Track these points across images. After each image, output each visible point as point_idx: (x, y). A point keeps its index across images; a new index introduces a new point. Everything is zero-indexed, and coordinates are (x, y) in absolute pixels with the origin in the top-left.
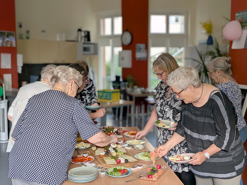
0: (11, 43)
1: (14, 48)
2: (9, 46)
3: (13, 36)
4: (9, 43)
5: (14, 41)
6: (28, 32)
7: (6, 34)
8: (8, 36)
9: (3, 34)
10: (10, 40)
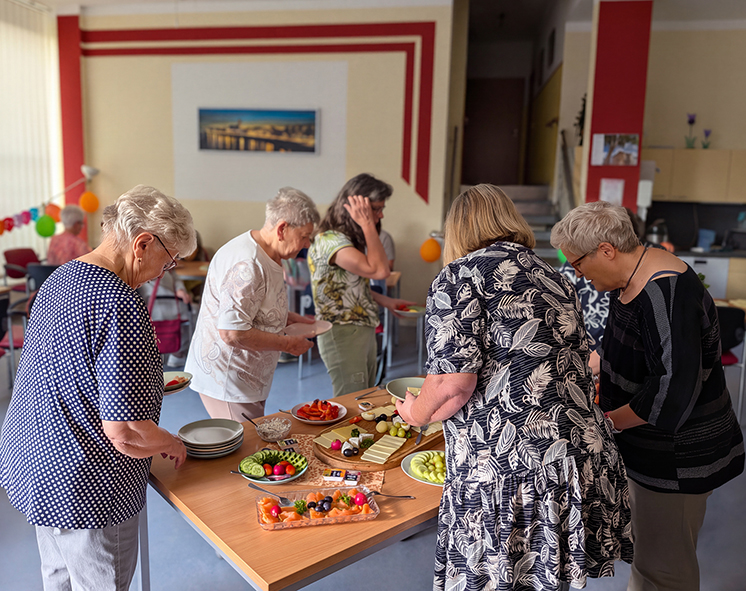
1: (633, 167)
2: (621, 163)
3: (634, 142)
6: (707, 133)
7: (618, 140)
8: (621, 144)
9: (612, 139)
10: (626, 152)
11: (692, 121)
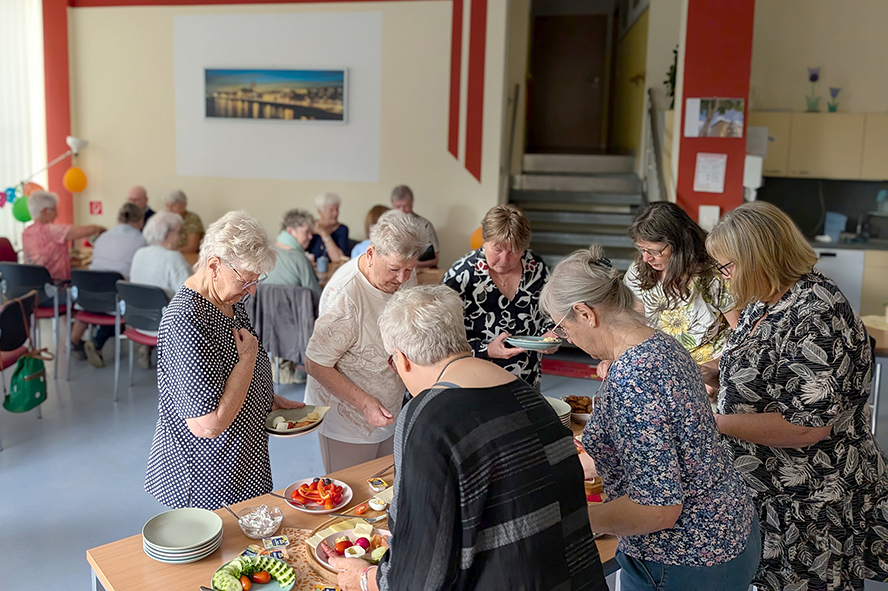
0: (731, 128)
1: (737, 139)
2: (723, 135)
3: (737, 108)
4: (725, 128)
5: (739, 123)
6: (834, 92)
7: (717, 106)
8: (722, 111)
9: (710, 105)
10: (728, 121)
11: (814, 78)
